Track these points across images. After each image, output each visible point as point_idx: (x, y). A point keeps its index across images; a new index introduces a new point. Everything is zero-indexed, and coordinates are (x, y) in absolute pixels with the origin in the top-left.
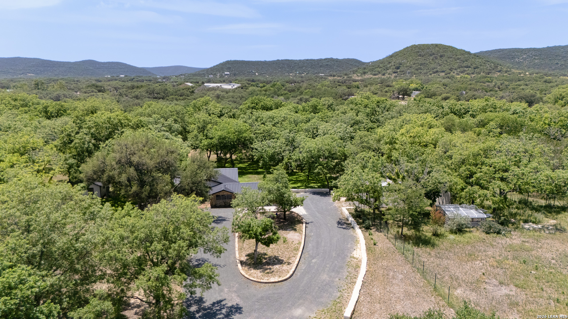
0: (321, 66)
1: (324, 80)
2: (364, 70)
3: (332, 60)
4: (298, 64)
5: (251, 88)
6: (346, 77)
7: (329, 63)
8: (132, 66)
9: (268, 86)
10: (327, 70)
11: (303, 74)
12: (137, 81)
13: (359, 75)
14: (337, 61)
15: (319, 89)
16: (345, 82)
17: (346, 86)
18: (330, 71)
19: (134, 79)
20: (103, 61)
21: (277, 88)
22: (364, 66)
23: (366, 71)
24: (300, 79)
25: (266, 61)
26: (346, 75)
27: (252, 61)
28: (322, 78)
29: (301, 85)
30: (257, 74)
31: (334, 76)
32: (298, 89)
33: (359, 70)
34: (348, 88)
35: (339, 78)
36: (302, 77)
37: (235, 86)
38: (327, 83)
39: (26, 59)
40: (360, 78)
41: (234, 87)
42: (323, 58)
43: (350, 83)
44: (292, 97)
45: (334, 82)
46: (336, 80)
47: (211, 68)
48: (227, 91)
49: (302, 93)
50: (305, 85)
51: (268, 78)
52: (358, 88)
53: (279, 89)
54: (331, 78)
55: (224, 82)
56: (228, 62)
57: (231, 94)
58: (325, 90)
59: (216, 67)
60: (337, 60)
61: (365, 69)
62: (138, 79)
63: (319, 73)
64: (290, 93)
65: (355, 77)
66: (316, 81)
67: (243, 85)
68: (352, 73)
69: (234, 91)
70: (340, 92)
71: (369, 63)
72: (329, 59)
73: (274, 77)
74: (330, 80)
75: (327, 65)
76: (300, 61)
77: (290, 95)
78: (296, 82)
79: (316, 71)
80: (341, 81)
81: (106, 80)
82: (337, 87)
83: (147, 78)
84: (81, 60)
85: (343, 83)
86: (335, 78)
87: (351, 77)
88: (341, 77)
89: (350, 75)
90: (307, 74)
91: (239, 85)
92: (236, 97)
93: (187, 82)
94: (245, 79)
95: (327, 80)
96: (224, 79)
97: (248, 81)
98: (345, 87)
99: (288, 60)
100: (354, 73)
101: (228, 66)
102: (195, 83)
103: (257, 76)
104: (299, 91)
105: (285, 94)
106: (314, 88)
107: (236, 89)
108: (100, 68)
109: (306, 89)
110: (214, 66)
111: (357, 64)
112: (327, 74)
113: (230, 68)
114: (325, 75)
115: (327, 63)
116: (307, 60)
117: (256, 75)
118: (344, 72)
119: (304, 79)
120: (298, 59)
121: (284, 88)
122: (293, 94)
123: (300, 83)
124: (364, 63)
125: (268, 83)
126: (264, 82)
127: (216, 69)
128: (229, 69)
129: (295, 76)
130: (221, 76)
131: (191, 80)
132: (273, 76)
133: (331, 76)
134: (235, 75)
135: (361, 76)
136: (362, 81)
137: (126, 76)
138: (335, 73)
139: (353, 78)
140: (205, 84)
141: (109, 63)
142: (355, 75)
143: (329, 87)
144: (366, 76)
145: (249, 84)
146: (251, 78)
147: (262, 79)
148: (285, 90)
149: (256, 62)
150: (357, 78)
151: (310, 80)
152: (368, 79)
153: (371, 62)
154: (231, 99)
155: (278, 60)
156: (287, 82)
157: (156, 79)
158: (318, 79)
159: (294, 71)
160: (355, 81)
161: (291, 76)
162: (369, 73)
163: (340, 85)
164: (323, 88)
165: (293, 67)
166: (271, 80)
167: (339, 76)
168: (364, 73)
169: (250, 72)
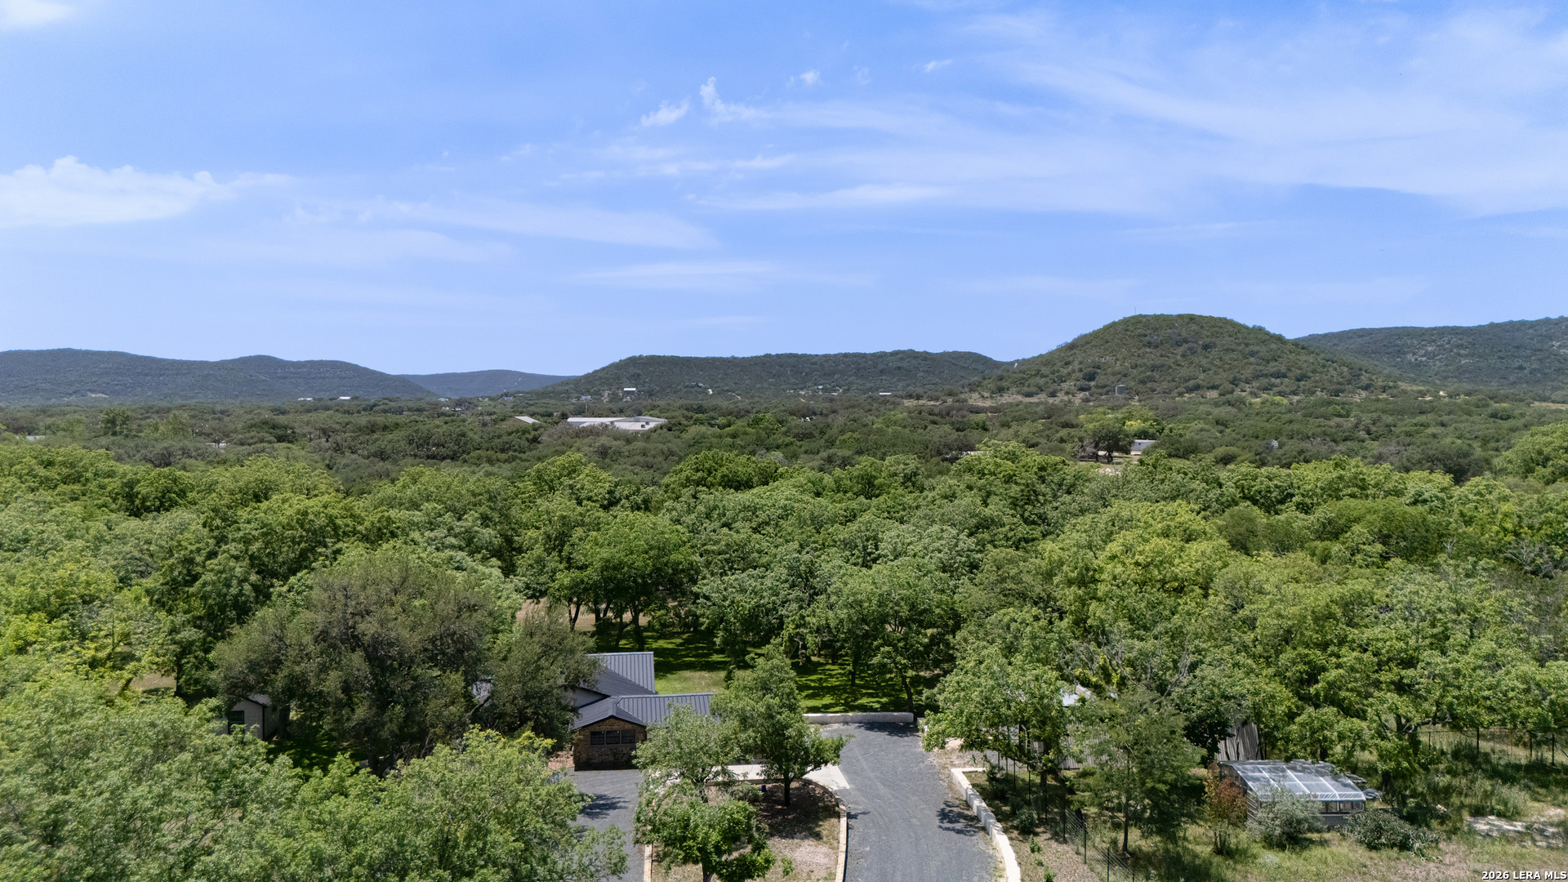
0: (882, 372)
1: (891, 407)
2: (999, 383)
3: (911, 355)
4: (821, 365)
5: (694, 430)
6: (950, 400)
7: (905, 364)
8: (374, 373)
9: (739, 423)
10: (899, 380)
11: (835, 391)
12: (385, 411)
13: (986, 395)
14: (925, 359)
15: (880, 431)
17: (952, 424)
18: (909, 385)
19: (375, 405)
20: (295, 359)
21: (765, 429)
22: (999, 372)
23: (1004, 384)
24: (827, 405)
25: (734, 358)
26: (950, 394)
27: (696, 359)
28: (885, 401)
29: (829, 420)
30: (710, 392)
31: (918, 398)
32: (822, 433)
33: (986, 382)
34: (958, 430)
35: (932, 403)
36: (832, 400)
37: (652, 425)
38: (900, 416)
39: (87, 353)
40: (988, 403)
41: (647, 427)
42: (889, 350)
43: (963, 417)
44: (806, 452)
45: (920, 413)
46: (922, 408)
47: (587, 376)
48: (629, 438)
49: (831, 443)
50: (840, 420)
51: (741, 401)
52: (985, 429)
53: (770, 432)
54: (909, 403)
55: (621, 412)
56: (633, 361)
57: (639, 445)
58: (896, 436)
59: (599, 375)
60: (925, 357)
61: (1001, 379)
62: (386, 407)
63: (877, 389)
64: (799, 443)
65: (975, 400)
66: (869, 410)
67: (673, 421)
68: (967, 390)
69: (647, 436)
70: (936, 439)
71: (1012, 363)
72: (903, 352)
73: (757, 399)
74: (908, 407)
75: (899, 368)
76: (827, 357)
77: (801, 447)
78: (815, 414)
79: (868, 385)
80: (936, 411)
81: (302, 409)
82: (926, 427)
83: (411, 404)
84: (237, 356)
85: (942, 417)
86: (921, 402)
87: (965, 401)
88: (937, 400)
89: (963, 396)
90: (845, 391)
91: (662, 421)
92: (653, 452)
93: (521, 413)
94: (677, 405)
95: (900, 408)
96: (620, 405)
97: (687, 410)
98: (947, 428)
99: (795, 356)
100: (971, 390)
101: (632, 370)
102: (542, 416)
103: (711, 396)
104: (826, 437)
105: (787, 445)
106: (865, 430)
107: (654, 430)
108: (286, 378)
109: (842, 432)
110: (596, 372)
111: (980, 367)
112: (900, 393)
113: (639, 375)
114: (895, 396)
115: (899, 364)
116: (846, 355)
117: (707, 394)
118: (946, 387)
119: (836, 406)
120: (821, 352)
121: (784, 429)
122: (806, 444)
123: (827, 415)
124: (997, 365)
125: (739, 416)
126: (730, 414)
127: (601, 378)
128: (635, 379)
129: (813, 397)
130: (614, 398)
131: (533, 409)
132: (753, 397)
133: (910, 396)
134: (651, 394)
135: (992, 398)
136: (995, 410)
137: (354, 398)
138: (920, 391)
139: (971, 402)
140: (570, 420)
141: (312, 363)
142: (975, 395)
143: (905, 427)
144: (1006, 399)
145: (688, 418)
146: (695, 403)
147: (724, 403)
148: (785, 434)
149: (707, 359)
150: (980, 404)
151: (853, 407)
152: (1011, 405)
153: (1017, 361)
154: (641, 459)
155: (768, 356)
156: (791, 414)
157: (437, 405)
158: (875, 405)
159: (809, 384)
160: (977, 411)
161: (803, 397)
162: (1014, 389)
163: (934, 423)
164: (890, 430)
165: (807, 374)
166: (749, 407)
167: (931, 399)
168: (1001, 390)
169: (692, 387)
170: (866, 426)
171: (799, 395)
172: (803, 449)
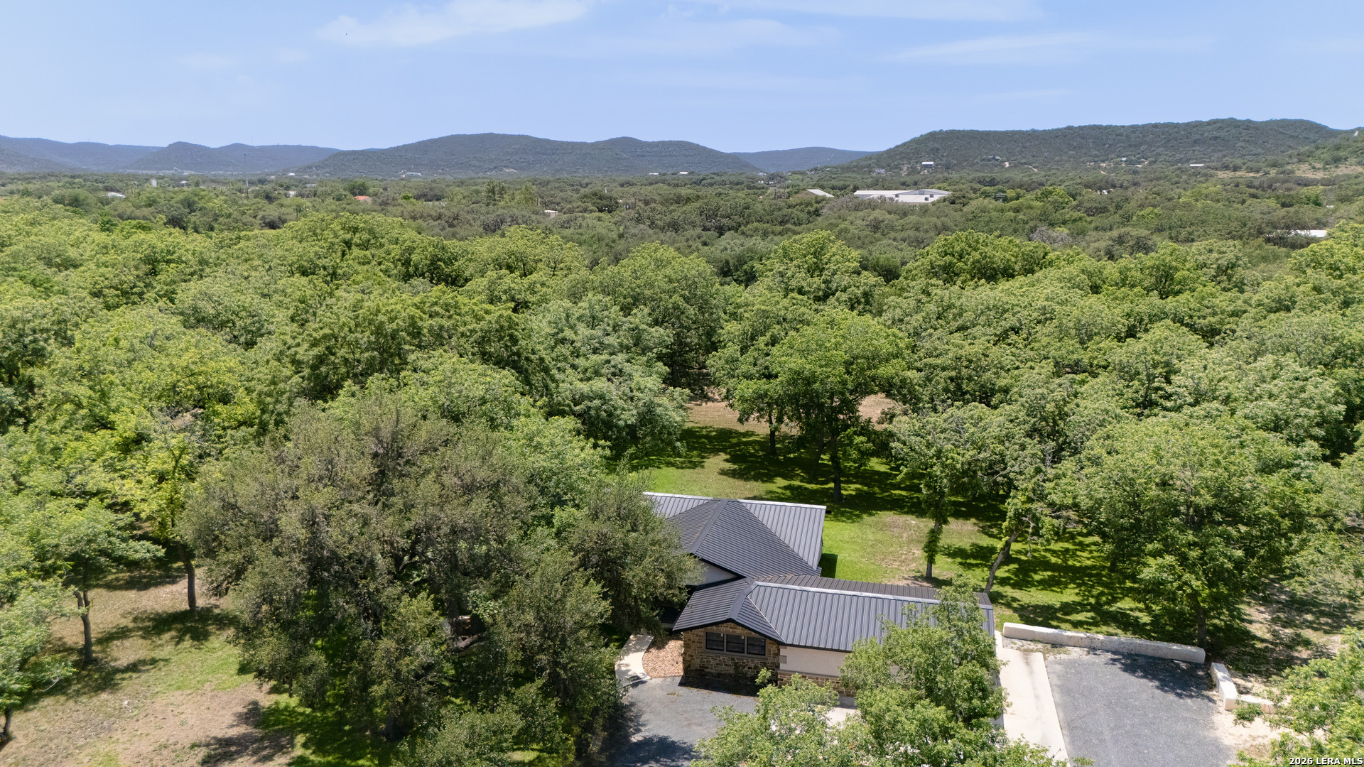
0: (1196, 142)
1: (1202, 179)
2: (1335, 153)
3: (1232, 123)
4: (1127, 136)
5: (977, 203)
6: (1273, 172)
7: (1223, 134)
8: (711, 151)
9: (1028, 196)
10: (1213, 151)
11: (1139, 163)
12: (711, 185)
13: (1318, 166)
14: (1247, 128)
15: (1187, 206)
16: (1270, 187)
17: (1277, 198)
18: (1225, 156)
19: (704, 179)
20: (650, 139)
21: (1052, 203)
22: (1337, 141)
23: (1342, 154)
24: (1129, 177)
25: (1034, 131)
26: (1274, 165)
27: (996, 133)
28: (1196, 173)
29: (1129, 193)
30: (1007, 164)
31: (1236, 169)
32: (1118, 207)
33: (1319, 152)
34: (1284, 205)
35: (1252, 175)
36: (1135, 172)
37: (936, 198)
38: (1212, 188)
39: (504, 136)
40: (1320, 175)
41: (931, 200)
42: (1206, 119)
43: (1289, 189)
44: (1096, 229)
45: (1237, 186)
46: (1239, 180)
47: (889, 152)
48: (905, 211)
49: (1127, 219)
50: (1141, 193)
51: (1037, 173)
52: (1319, 205)
53: (1058, 206)
54: (1222, 175)
55: (904, 185)
56: (933, 136)
57: (912, 218)
58: (1206, 211)
59: (900, 149)
60: (1248, 125)
61: (1338, 148)
62: (713, 181)
63: (1188, 161)
64: (1089, 219)
65: (1303, 171)
66: (1177, 183)
67: (957, 194)
68: (1295, 160)
69: (924, 210)
70: (1258, 216)
71: (1353, 131)
72: (1223, 121)
73: (1053, 171)
74: (1222, 180)
75: (1216, 138)
76: (1134, 128)
77: (1090, 223)
78: (1114, 186)
79: (1178, 156)
80: (1256, 183)
81: (645, 182)
82: (1243, 202)
83: (733, 179)
84: (607, 138)
85: (1263, 190)
86: (1238, 174)
87: (1292, 172)
88: (1258, 171)
89: (1289, 167)
90: (1150, 164)
91: (945, 194)
92: (925, 227)
93: (814, 187)
94: (970, 178)
95: (1213, 180)
96: (917, 177)
97: (980, 182)
98: (1272, 203)
99: (1099, 127)
100: (1300, 161)
101: (931, 145)
102: (833, 188)
103: (1007, 169)
104: (1120, 212)
105: (1075, 221)
106: (1169, 204)
107: (939, 201)
108: (643, 156)
109: (1142, 206)
110: (897, 147)
111: (1312, 136)
112: (1214, 164)
113: (938, 149)
114: (1208, 167)
115: (1215, 134)
116: (1156, 126)
117: (1003, 167)
118: (1269, 158)
119: (1139, 178)
120: (1127, 123)
121: (1074, 203)
122: (1097, 221)
123: (1127, 188)
124: (1333, 133)
125: (1029, 189)
126: (1021, 187)
127: (901, 153)
128: (933, 153)
129: (1114, 170)
130: (913, 171)
131: (834, 182)
132: (1050, 170)
133: (1226, 168)
134: (948, 167)
135: (1325, 169)
136: (1326, 182)
137: (691, 173)
138: (1238, 162)
139: (1298, 174)
140: (858, 193)
141: (663, 143)
142: (1305, 166)
143: (1218, 201)
144: (1342, 170)
145: (975, 191)
146: (987, 175)
147: (1018, 176)
148: (1076, 208)
149: (1006, 133)
150: (1310, 175)
151: (1158, 179)
152: (1348, 177)
153: (1359, 129)
154: (912, 233)
155: (1070, 128)
156: (1087, 186)
157: (754, 179)
158: (1184, 177)
159: (1113, 156)
160: (1306, 183)
161: (1104, 170)
162: (1353, 160)
163: (1254, 196)
164: (1199, 205)
165: (1110, 145)
166: (1044, 180)
167: (1251, 170)
168: (1337, 161)
169: (989, 160)
170: (1169, 200)
171: (1100, 167)
172: (1093, 225)
